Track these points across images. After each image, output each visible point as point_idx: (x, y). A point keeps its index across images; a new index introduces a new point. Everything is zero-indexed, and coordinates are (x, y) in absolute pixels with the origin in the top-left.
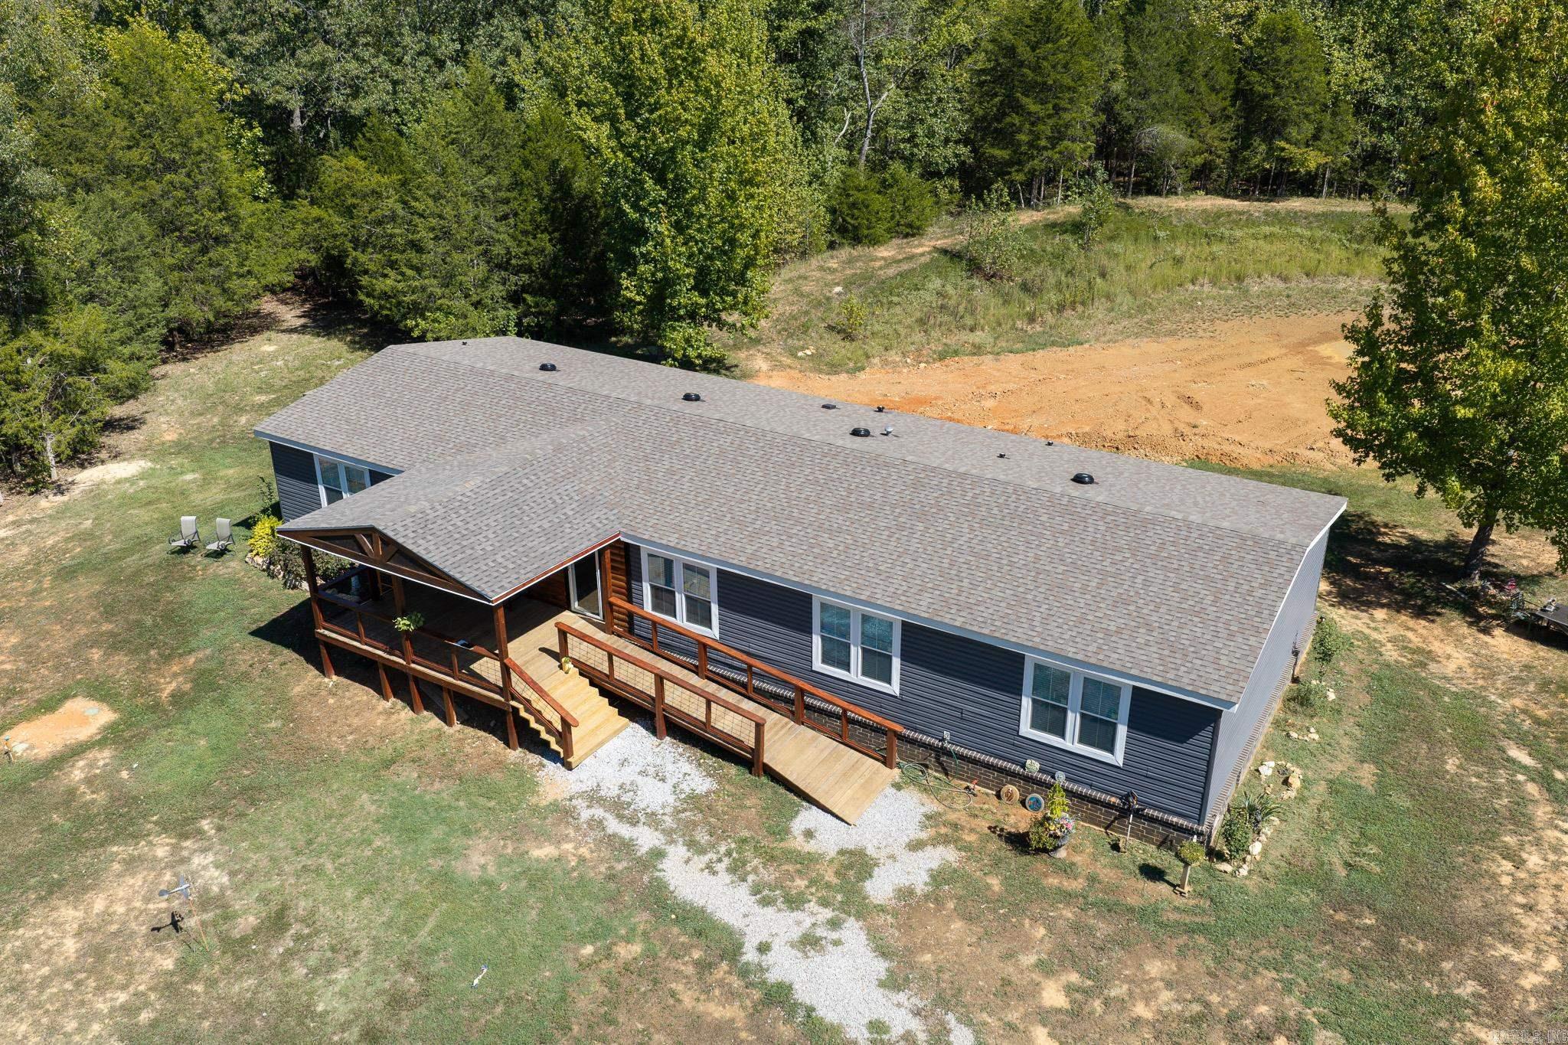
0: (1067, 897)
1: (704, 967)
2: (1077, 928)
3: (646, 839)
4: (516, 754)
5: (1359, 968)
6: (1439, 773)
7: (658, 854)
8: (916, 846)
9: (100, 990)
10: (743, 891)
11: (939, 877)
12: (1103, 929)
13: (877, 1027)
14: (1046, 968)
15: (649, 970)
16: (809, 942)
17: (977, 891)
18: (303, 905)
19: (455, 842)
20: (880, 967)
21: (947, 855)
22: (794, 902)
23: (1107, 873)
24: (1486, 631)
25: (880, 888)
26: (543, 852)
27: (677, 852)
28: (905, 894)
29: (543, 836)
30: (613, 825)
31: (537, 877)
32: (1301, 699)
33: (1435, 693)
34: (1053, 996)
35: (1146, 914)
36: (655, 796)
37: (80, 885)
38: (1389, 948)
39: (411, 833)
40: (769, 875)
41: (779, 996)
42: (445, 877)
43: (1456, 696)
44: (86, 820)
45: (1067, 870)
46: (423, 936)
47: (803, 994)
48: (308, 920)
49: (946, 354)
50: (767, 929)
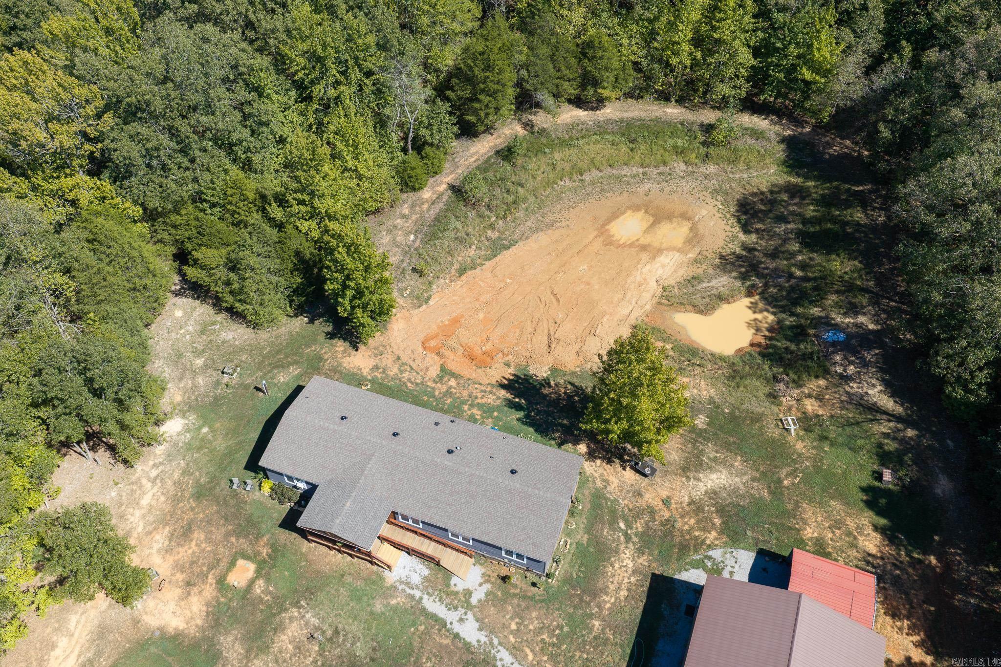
0: (515, 595)
1: (439, 630)
2: (519, 605)
3: (417, 594)
4: (375, 567)
5: (575, 607)
6: (601, 536)
7: (421, 598)
8: (481, 585)
9: (305, 658)
10: (443, 606)
11: (487, 594)
12: (523, 604)
13: (479, 641)
14: (512, 619)
15: (426, 632)
16: (461, 620)
17: (496, 596)
18: (340, 626)
19: (371, 602)
20: (477, 625)
21: (487, 587)
22: (456, 608)
23: (524, 586)
24: (624, 469)
25: (474, 601)
26: (393, 602)
27: (425, 597)
28: (480, 601)
29: (392, 596)
30: (409, 591)
31: (395, 609)
32: (572, 513)
33: (606, 499)
34: (514, 626)
35: (532, 598)
36: (416, 579)
37: (280, 628)
38: (581, 600)
39: (359, 600)
40: (448, 601)
41: (457, 636)
42: (372, 613)
43: (612, 501)
44: (270, 607)
45: (515, 586)
46: (373, 631)
47: (462, 635)
48: (344, 630)
49: (462, 272)
50: (450, 617)
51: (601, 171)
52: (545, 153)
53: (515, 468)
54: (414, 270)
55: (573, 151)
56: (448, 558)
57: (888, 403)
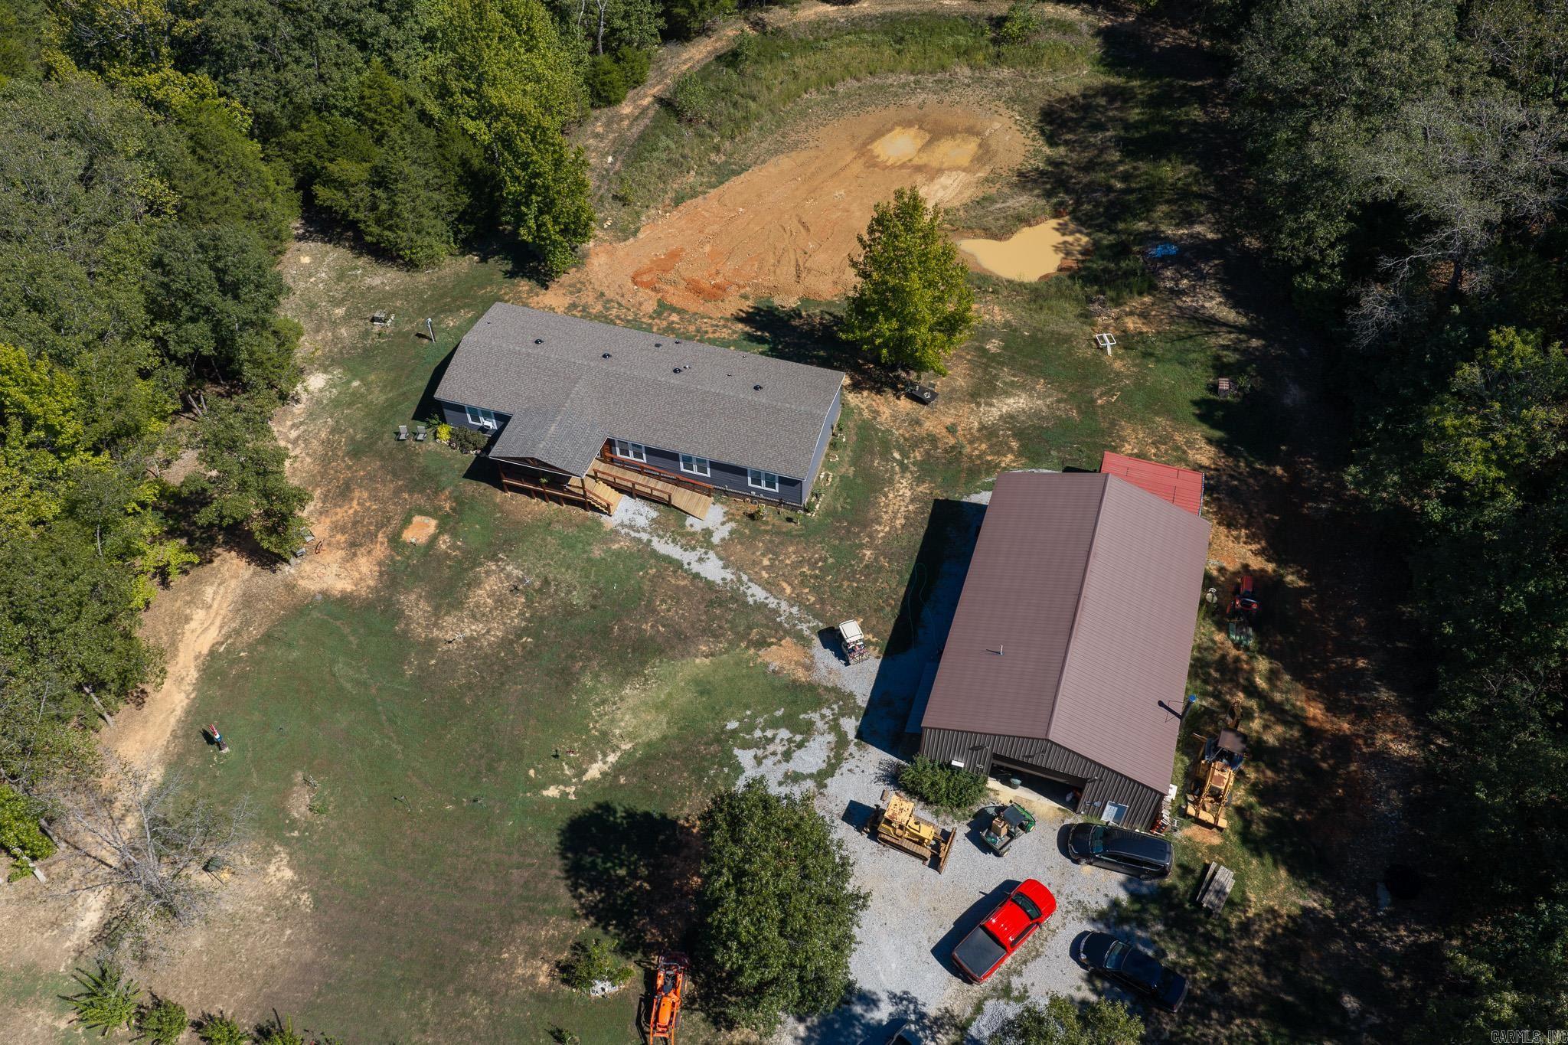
0: (766, 532)
1: (674, 572)
2: (771, 541)
3: (645, 537)
4: (590, 513)
5: (841, 539)
6: (871, 466)
7: (650, 541)
8: (723, 524)
9: (509, 610)
10: (678, 548)
11: (731, 533)
12: (777, 540)
13: (724, 579)
14: (763, 555)
15: (659, 575)
16: (700, 560)
17: (742, 534)
18: (551, 576)
19: (588, 548)
20: (721, 563)
21: (732, 525)
22: (694, 549)
23: (777, 523)
24: (898, 398)
25: (716, 539)
26: (615, 546)
27: (655, 539)
28: (723, 539)
29: (613, 541)
30: (633, 534)
31: (618, 554)
32: (833, 445)
33: (877, 430)
34: (766, 562)
35: (788, 534)
36: (641, 522)
37: (476, 583)
38: (849, 531)
39: (572, 547)
40: (684, 541)
41: (697, 576)
42: (589, 560)
43: (883, 432)
44: (460, 562)
45: (766, 523)
46: (592, 578)
47: (703, 574)
48: (555, 579)
49: (678, 201)
50: (688, 558)
51: (858, 80)
52: (783, 58)
53: (758, 383)
54: (615, 197)
55: (820, 57)
56: (682, 498)
57: (1230, 315)
